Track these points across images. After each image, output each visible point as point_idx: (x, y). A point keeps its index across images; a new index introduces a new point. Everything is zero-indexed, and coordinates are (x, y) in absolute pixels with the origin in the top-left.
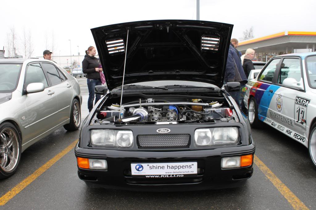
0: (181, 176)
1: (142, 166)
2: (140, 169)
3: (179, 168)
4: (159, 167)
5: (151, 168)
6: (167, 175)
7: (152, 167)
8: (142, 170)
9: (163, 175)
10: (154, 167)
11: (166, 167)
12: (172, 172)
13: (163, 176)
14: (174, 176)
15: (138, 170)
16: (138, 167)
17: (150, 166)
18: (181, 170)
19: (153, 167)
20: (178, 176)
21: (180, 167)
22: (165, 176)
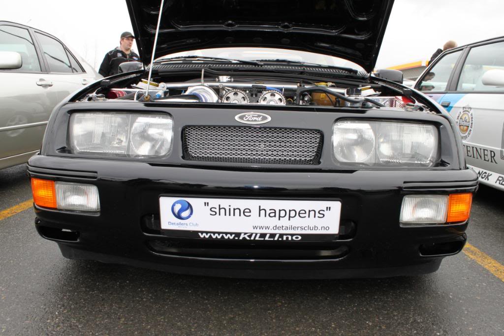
0: (294, 238)
1: (190, 206)
2: (185, 214)
3: (290, 217)
4: (237, 212)
5: (213, 212)
6: (256, 234)
7: (217, 210)
8: (189, 217)
9: (245, 234)
10: (222, 211)
11: (255, 211)
12: (271, 227)
13: (246, 236)
14: (276, 239)
15: (178, 216)
16: (178, 207)
17: (210, 206)
18: (297, 222)
19: (220, 209)
20: (287, 238)
21: (293, 214)
22: (250, 236)
